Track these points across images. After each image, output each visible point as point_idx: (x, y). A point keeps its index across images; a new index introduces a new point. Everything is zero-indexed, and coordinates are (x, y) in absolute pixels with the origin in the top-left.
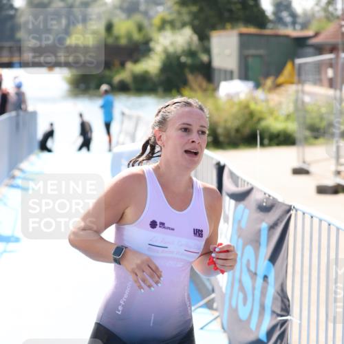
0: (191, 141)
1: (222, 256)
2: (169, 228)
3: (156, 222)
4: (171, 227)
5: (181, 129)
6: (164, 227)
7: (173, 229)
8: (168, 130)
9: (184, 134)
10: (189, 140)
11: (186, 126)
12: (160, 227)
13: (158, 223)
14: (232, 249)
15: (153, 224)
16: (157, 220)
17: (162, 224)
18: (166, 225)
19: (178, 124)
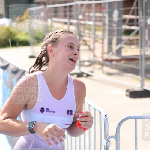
0: (74, 54)
1: (84, 119)
2: (52, 111)
3: (44, 109)
4: (53, 111)
5: (68, 46)
6: (49, 111)
7: (54, 112)
8: (58, 46)
9: (70, 49)
10: (73, 53)
11: (71, 45)
12: (46, 111)
13: (45, 109)
14: (89, 114)
15: (42, 110)
16: (44, 107)
17: (48, 109)
18: (50, 110)
19: (66, 43)
